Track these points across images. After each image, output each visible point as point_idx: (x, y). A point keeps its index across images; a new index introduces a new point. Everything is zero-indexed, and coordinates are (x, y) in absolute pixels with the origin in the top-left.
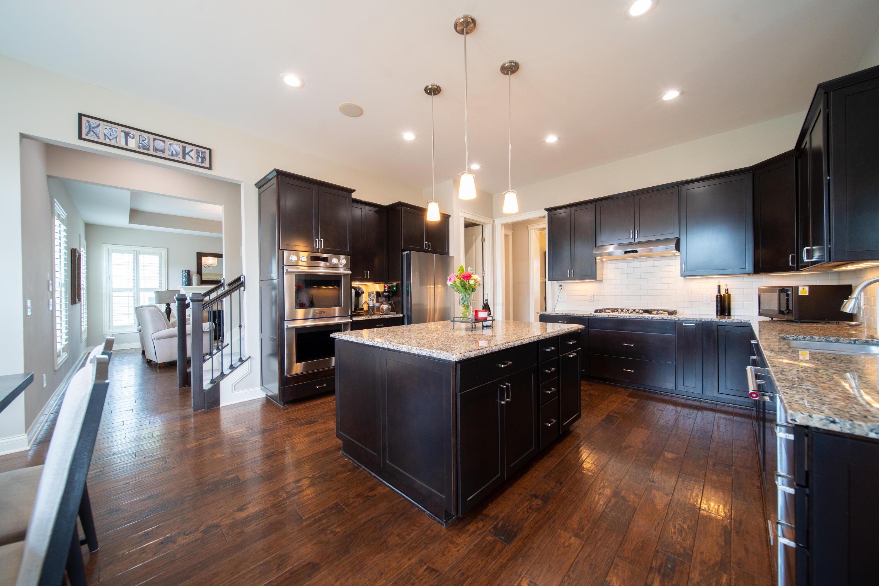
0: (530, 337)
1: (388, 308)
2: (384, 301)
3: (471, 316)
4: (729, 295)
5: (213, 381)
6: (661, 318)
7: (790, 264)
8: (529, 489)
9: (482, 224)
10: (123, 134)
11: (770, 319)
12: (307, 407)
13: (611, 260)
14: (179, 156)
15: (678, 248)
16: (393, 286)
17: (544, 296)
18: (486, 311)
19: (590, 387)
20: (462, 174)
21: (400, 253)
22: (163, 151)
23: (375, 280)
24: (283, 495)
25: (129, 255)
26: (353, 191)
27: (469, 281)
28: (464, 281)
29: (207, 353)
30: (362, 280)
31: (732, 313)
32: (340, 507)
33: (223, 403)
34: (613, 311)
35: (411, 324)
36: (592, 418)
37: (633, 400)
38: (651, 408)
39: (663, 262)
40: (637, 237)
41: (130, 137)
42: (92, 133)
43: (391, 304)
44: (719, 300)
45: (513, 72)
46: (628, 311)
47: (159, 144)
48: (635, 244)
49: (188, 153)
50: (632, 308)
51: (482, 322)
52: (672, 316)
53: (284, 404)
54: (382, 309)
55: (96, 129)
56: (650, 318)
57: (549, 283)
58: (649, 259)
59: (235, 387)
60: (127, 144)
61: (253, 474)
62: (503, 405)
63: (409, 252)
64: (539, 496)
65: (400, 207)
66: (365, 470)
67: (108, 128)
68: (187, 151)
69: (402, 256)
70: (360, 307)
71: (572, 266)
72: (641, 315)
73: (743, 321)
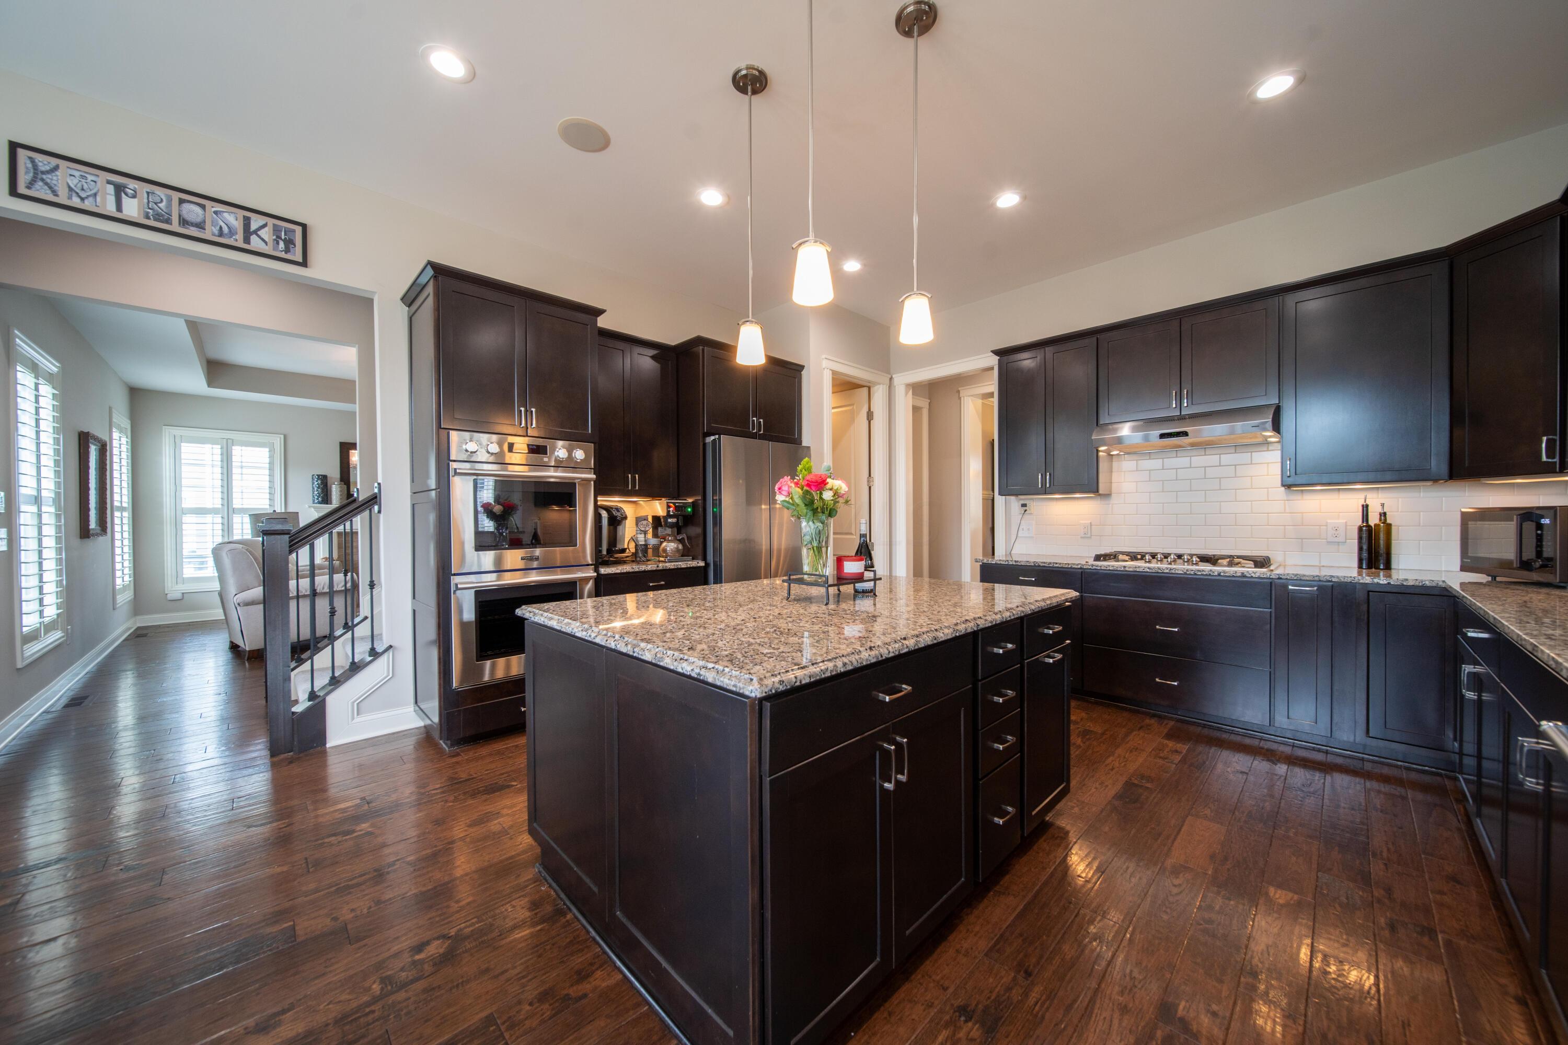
0: (956, 624)
1: (677, 550)
2: (669, 535)
3: (829, 570)
4: (1389, 527)
5: (312, 696)
6: (1239, 574)
7: (1544, 458)
8: (951, 990)
9: (868, 384)
10: (111, 189)
11: (1490, 579)
12: (499, 753)
13: (1128, 453)
14: (237, 237)
15: (1277, 427)
16: (685, 506)
17: (990, 525)
18: (861, 560)
19: (1084, 715)
20: (800, 244)
21: (701, 439)
22: (200, 226)
23: (651, 493)
24: (374, 986)
25: (214, 446)
26: (600, 312)
27: (821, 494)
28: (811, 494)
29: (324, 635)
30: (625, 492)
31: (1394, 565)
32: (494, 1031)
33: (333, 740)
34: (1133, 557)
35: (721, 582)
36: (1093, 790)
37: (1179, 746)
38: (1220, 766)
39: (1242, 457)
40: (1185, 405)
41: (126, 194)
42: (41, 183)
43: (681, 541)
44: (1365, 535)
45: (925, 29)
46: (1166, 557)
47: (193, 212)
48: (1181, 418)
49: (255, 232)
50: (1174, 550)
51: (854, 583)
52: (1264, 570)
53: (452, 745)
54: (665, 550)
55: (50, 176)
56: (1216, 573)
57: (1000, 501)
58: (1208, 452)
59: (359, 708)
60: (119, 208)
61: (328, 921)
62: (887, 791)
63: (717, 436)
64: (974, 1011)
65: (701, 348)
66: (578, 920)
67: (77, 174)
68: (254, 227)
69: (705, 444)
70: (619, 547)
71: (1048, 465)
72: (1194, 567)
73: (1428, 583)
